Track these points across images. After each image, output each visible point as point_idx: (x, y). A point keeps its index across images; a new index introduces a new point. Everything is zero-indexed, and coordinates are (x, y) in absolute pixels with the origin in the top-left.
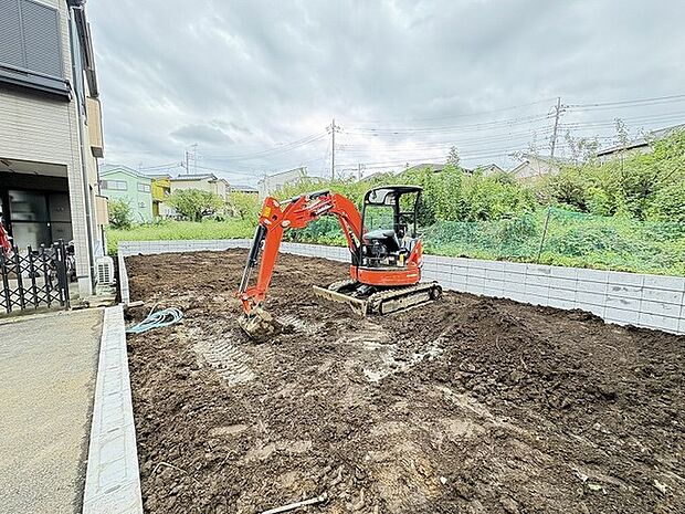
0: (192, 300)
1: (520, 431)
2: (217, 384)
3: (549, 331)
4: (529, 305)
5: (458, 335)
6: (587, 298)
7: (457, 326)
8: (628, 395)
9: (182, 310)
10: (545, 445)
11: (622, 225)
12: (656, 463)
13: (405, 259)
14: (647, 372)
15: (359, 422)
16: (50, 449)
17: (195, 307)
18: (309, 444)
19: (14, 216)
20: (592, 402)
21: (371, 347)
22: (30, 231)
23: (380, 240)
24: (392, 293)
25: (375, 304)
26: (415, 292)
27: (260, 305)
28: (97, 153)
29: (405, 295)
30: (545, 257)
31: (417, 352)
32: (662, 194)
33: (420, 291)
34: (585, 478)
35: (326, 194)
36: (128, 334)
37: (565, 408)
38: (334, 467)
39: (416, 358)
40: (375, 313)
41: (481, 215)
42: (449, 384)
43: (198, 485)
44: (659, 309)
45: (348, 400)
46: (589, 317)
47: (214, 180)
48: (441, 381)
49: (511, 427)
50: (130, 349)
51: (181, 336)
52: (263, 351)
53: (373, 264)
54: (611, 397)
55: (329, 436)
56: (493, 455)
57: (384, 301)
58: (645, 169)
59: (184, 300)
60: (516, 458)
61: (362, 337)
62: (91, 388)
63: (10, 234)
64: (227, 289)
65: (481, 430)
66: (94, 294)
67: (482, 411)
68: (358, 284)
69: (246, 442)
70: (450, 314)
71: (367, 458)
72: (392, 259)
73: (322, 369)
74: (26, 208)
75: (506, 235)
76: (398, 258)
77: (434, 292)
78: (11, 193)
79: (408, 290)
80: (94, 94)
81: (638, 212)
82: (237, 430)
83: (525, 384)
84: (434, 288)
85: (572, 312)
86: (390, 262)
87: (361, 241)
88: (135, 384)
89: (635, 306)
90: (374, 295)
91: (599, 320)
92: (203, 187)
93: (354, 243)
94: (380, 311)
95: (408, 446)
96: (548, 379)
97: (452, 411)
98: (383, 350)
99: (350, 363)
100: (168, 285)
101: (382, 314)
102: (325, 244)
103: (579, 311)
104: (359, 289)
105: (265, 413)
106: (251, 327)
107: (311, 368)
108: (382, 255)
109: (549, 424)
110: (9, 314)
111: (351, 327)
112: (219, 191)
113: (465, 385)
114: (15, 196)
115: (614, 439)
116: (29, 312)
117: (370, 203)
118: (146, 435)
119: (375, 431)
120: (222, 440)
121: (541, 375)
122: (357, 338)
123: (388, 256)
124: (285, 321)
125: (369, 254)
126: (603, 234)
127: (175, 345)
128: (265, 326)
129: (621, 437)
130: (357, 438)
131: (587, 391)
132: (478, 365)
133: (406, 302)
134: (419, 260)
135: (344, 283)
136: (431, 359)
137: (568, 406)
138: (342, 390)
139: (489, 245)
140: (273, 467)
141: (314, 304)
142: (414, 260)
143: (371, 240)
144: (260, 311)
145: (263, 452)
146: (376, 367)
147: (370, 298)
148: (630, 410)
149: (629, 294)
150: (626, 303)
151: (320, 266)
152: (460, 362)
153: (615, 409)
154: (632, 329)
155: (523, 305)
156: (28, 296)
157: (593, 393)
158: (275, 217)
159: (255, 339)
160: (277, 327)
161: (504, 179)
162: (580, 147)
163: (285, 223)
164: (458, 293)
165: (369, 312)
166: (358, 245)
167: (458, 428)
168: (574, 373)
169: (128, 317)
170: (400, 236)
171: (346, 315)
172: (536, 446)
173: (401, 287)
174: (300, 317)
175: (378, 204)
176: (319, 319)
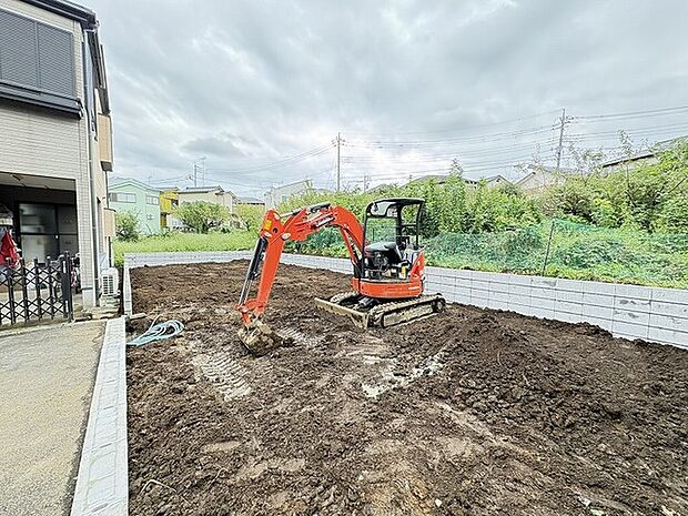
0: (194, 312)
1: (521, 451)
2: (213, 398)
3: (554, 345)
4: (534, 318)
5: (458, 350)
6: (594, 311)
7: (457, 340)
8: (635, 414)
9: (183, 322)
10: (546, 467)
11: (630, 237)
12: (664, 487)
13: (407, 271)
14: (657, 389)
15: (354, 440)
16: (41, 464)
17: (196, 320)
18: (302, 462)
19: (24, 229)
20: (597, 421)
21: (371, 361)
22: (39, 243)
23: (382, 252)
24: (394, 306)
25: (376, 316)
26: (418, 305)
27: (259, 318)
28: (106, 167)
29: (408, 308)
30: (550, 269)
31: (417, 367)
32: (670, 205)
33: (423, 304)
34: (587, 503)
35: (327, 206)
36: (128, 346)
37: (568, 427)
38: (327, 487)
39: (416, 373)
40: (377, 326)
41: (486, 227)
42: (448, 401)
43: (186, 504)
44: (668, 323)
45: (345, 417)
46: (597, 330)
47: (221, 193)
48: (441, 397)
49: (511, 447)
50: (129, 362)
51: (181, 349)
52: (262, 365)
53: (375, 276)
54: (617, 416)
55: (323, 454)
56: (491, 477)
57: (386, 313)
58: (652, 180)
59: (185, 312)
60: (516, 480)
61: (362, 351)
62: (87, 402)
63: (19, 247)
64: (229, 301)
65: (479, 449)
66: (98, 306)
67: (482, 429)
68: (360, 296)
69: (238, 460)
70: (451, 327)
71: (361, 478)
72: (395, 271)
73: (320, 384)
74: (36, 221)
75: (511, 247)
76: (399, 270)
77: (437, 304)
78: (22, 207)
79: (411, 303)
80: (106, 111)
81: (646, 224)
82: (230, 446)
83: (527, 402)
84: (437, 300)
85: (579, 325)
86: (392, 274)
87: (363, 253)
88: (132, 397)
89: (643, 319)
90: (375, 307)
91: (607, 334)
92: (211, 199)
93: (356, 255)
94: (382, 324)
95: (404, 466)
96: (551, 396)
97: (451, 429)
98: (383, 365)
99: (349, 378)
100: (170, 297)
101: (384, 328)
103: (586, 325)
104: (361, 302)
105: (259, 429)
106: (250, 340)
107: (309, 383)
108: (384, 268)
109: (551, 444)
110: (13, 326)
111: (351, 341)
112: (226, 203)
113: (464, 402)
114: (26, 209)
115: (620, 460)
116: (33, 324)
117: (372, 216)
118: (139, 451)
119: (370, 450)
120: (214, 457)
121: (543, 392)
122: (357, 352)
123: (390, 268)
124: (285, 333)
125: (371, 265)
126: (609, 246)
127: (174, 359)
128: (265, 339)
129: (627, 459)
130: (351, 456)
131: (591, 409)
132: (478, 381)
133: (408, 315)
134: (421, 272)
135: (347, 295)
136: (431, 374)
137: (571, 425)
138: (339, 406)
139: (493, 256)
140: (264, 487)
141: (316, 317)
142: (417, 272)
143: (373, 252)
144: (259, 323)
145: (255, 470)
146: (374, 382)
147: (372, 311)
148: (637, 430)
149: (636, 308)
150: (634, 316)
151: (323, 278)
152: (460, 377)
153: (621, 429)
154: (641, 344)
155: (529, 318)
156: (32, 308)
157: (598, 412)
158: (276, 230)
159: (253, 352)
160: (276, 340)
161: (510, 190)
162: (585, 158)
163: (286, 236)
164: (462, 305)
165: (370, 325)
166: (360, 257)
167: (457, 447)
168: (578, 390)
169: (130, 329)
170: (403, 248)
171: (347, 328)
172: (537, 467)
173: (402, 300)
174: (301, 330)
175: (380, 216)
176: (319, 332)
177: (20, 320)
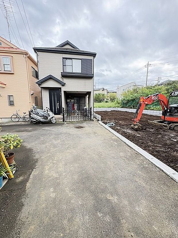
9: (114, 123)
17: (117, 123)
21: (172, 135)
23: (175, 107)
25: (172, 126)
35: (158, 94)
40: (172, 129)
47: (103, 90)
53: (171, 115)
57: (175, 126)
61: (169, 133)
64: (120, 120)
68: (165, 121)
78: (74, 98)
87: (167, 108)
90: (171, 124)
92: (101, 92)
93: (164, 109)
98: (177, 136)
99: (167, 137)
101: (174, 130)
102: (146, 109)
108: (175, 112)
117: (172, 96)
122: (167, 133)
125: (170, 112)
143: (171, 107)
146: (175, 139)
158: (143, 101)
163: (146, 103)
165: (170, 129)
175: (175, 96)
176: (152, 129)
177: (86, 120)
